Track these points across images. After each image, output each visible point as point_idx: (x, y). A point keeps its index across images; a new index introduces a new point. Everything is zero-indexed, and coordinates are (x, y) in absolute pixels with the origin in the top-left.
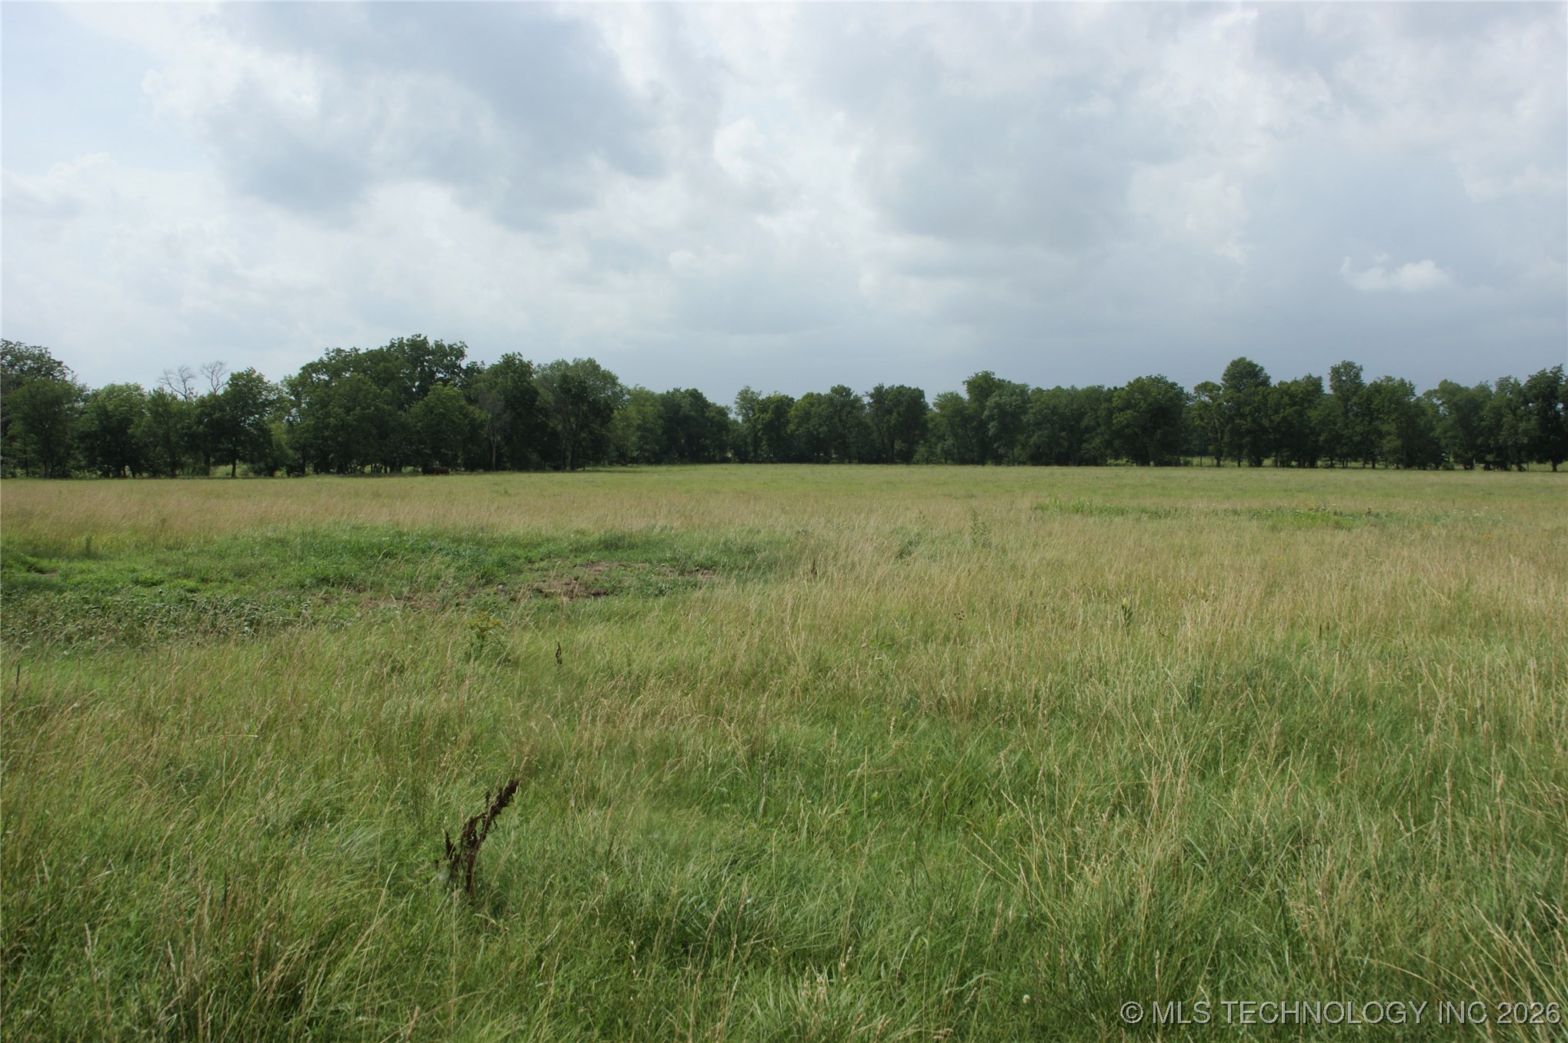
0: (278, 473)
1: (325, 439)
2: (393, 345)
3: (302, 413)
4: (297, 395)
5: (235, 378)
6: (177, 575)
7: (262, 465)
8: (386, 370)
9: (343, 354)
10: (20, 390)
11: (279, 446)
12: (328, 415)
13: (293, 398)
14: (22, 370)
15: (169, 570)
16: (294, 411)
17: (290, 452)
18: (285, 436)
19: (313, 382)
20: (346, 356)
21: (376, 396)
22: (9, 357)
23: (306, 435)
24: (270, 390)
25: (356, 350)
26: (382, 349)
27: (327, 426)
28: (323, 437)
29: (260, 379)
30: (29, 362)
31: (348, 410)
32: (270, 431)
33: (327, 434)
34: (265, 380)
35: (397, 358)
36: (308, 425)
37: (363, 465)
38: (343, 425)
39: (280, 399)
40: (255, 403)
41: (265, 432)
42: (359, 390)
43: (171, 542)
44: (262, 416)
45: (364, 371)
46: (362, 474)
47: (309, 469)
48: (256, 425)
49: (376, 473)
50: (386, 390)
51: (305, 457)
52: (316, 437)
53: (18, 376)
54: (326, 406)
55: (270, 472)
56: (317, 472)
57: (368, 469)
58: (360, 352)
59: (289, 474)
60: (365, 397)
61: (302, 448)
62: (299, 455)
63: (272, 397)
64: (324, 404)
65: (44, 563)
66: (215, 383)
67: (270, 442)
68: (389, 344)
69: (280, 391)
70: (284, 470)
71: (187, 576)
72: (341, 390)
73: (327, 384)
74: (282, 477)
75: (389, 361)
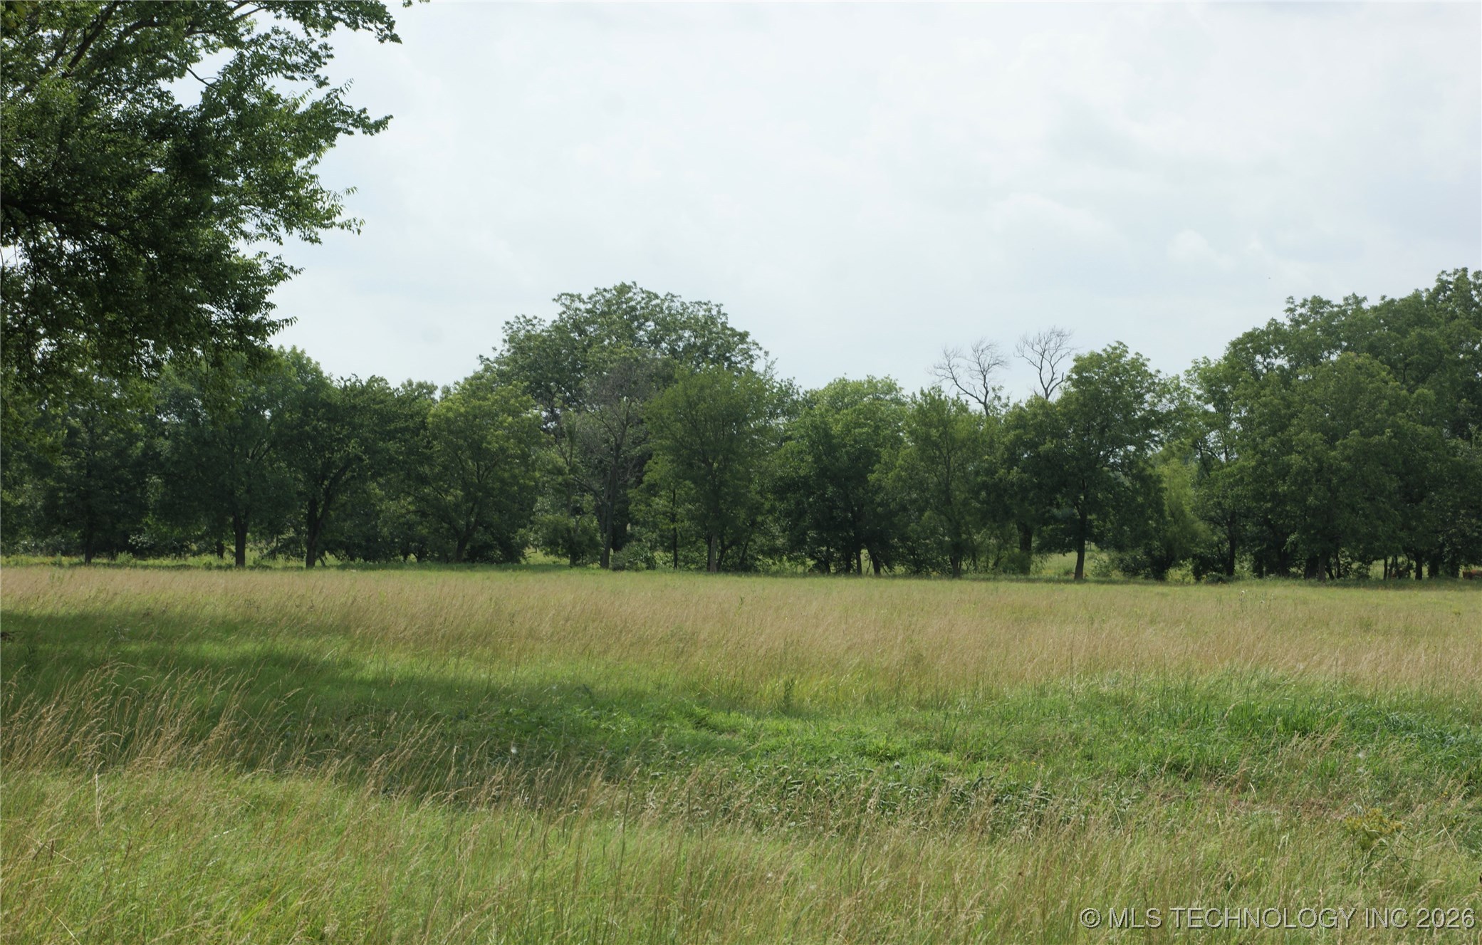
0: (1174, 574)
1: (1278, 499)
2: (1443, 286)
3: (1228, 445)
4: (1221, 401)
5: (1083, 366)
6: (927, 746)
7: (1140, 554)
8: (1424, 343)
9: (1327, 310)
10: (669, 392)
11: (1178, 514)
12: (1287, 447)
13: (1211, 408)
14: (673, 351)
15: (917, 738)
16: (1212, 436)
17: (1201, 526)
18: (1191, 492)
19: (1256, 374)
20: (1332, 316)
21: (1398, 405)
22: (651, 325)
23: (1238, 490)
24: (1163, 390)
25: (1358, 301)
26: (1417, 295)
27: (1283, 472)
28: (1274, 495)
29: (1138, 366)
30: (687, 334)
31: (1332, 438)
32: (1159, 480)
33: (1282, 488)
34: (1151, 368)
35: (1454, 316)
36: (1242, 469)
37: (1366, 560)
38: (1319, 471)
39: (1183, 412)
40: (1128, 420)
41: (1149, 483)
42: (1358, 390)
43: (927, 695)
44: (1141, 447)
45: (1374, 350)
46: (1363, 580)
47: (1243, 566)
48: (1129, 465)
49: (1396, 577)
50: (1422, 390)
51: (1235, 540)
52: (1259, 496)
53: (666, 364)
54: (1283, 428)
55: (1157, 570)
56: (1259, 572)
57: (1378, 568)
58: (1365, 306)
59: (1198, 575)
60: (1372, 405)
61: (1230, 519)
62: (1220, 535)
63: (1165, 406)
64: (1278, 422)
65: (719, 718)
66: (1047, 377)
67: (1158, 506)
68: (1433, 285)
69: (1185, 392)
70: (1189, 566)
71: (945, 749)
72: (1317, 393)
73: (1286, 377)
74: (1181, 583)
75: (1433, 325)
